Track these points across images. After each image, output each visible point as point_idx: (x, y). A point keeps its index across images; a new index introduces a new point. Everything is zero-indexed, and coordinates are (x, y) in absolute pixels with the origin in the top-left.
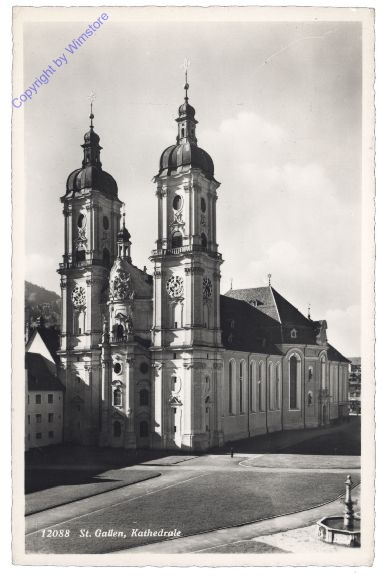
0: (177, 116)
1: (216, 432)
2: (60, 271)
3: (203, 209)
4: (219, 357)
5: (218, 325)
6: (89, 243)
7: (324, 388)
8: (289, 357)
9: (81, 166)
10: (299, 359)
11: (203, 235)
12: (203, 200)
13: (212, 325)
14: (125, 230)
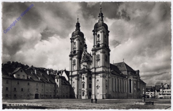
0: (99, 16)
1: (109, 95)
2: (70, 56)
3: (105, 38)
4: (110, 75)
5: (109, 67)
6: (77, 49)
7: (139, 88)
8: (129, 79)
9: (75, 31)
10: (132, 80)
11: (105, 44)
12: (105, 35)
13: (108, 67)
14: (86, 44)
